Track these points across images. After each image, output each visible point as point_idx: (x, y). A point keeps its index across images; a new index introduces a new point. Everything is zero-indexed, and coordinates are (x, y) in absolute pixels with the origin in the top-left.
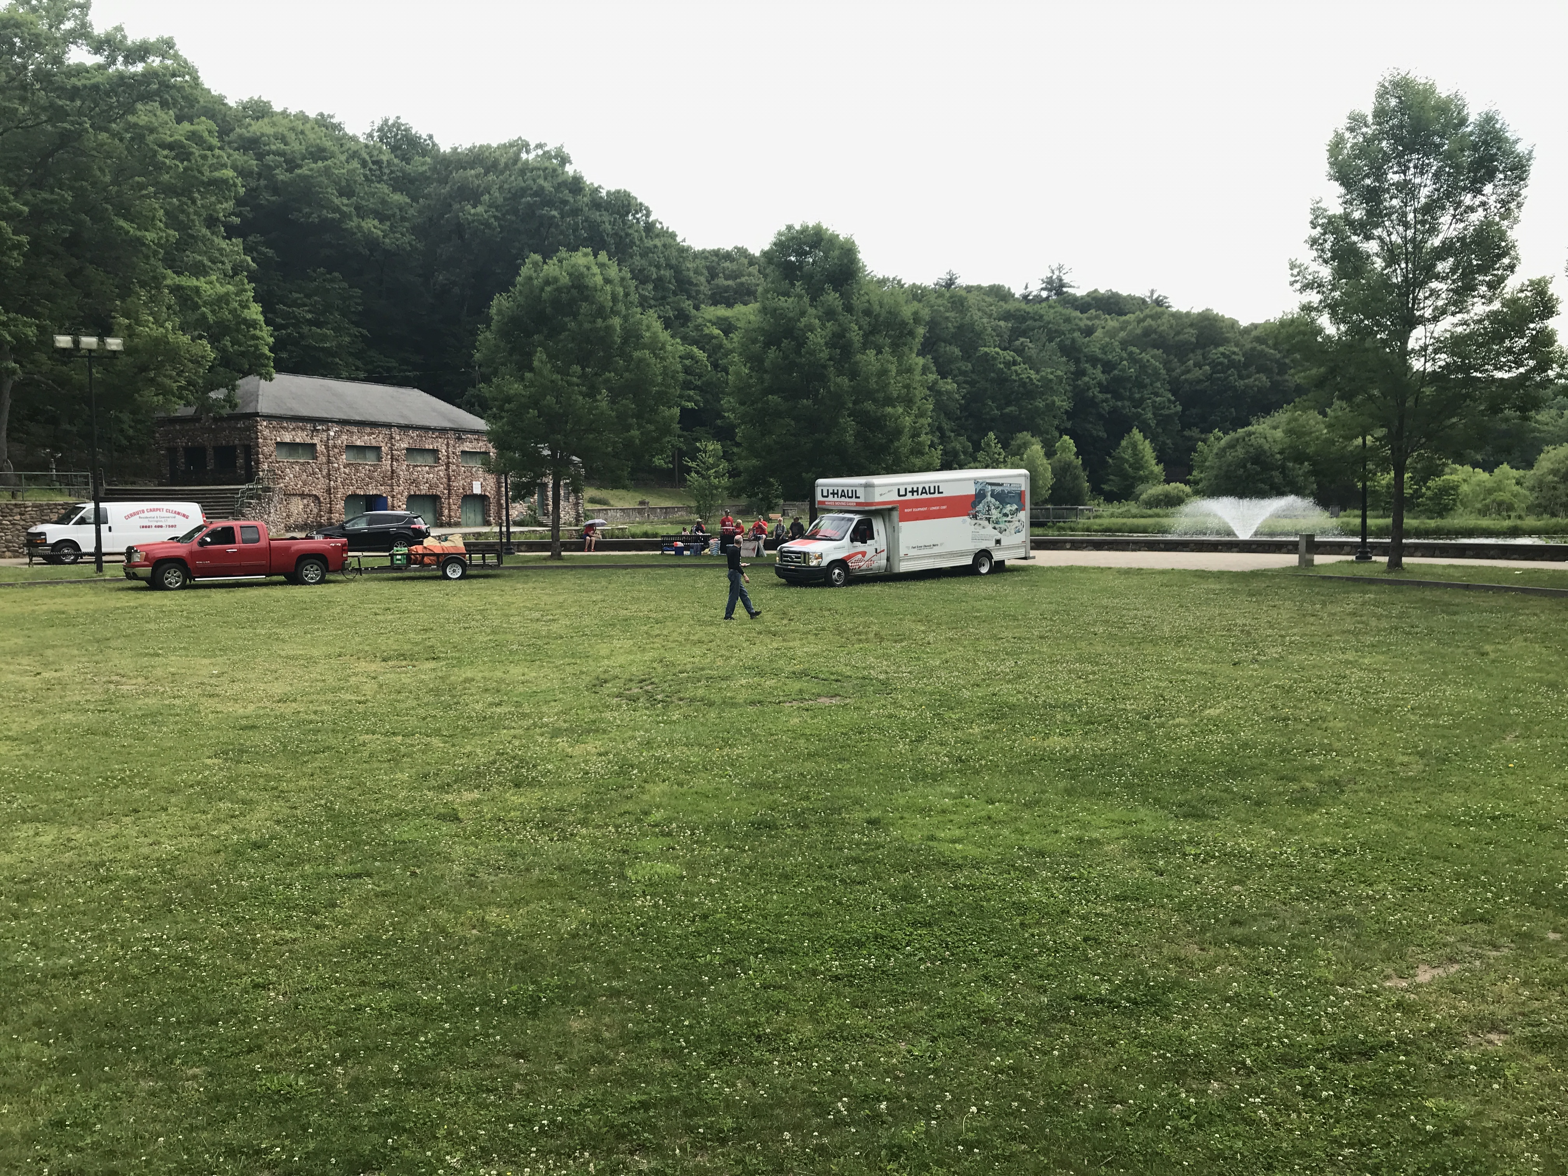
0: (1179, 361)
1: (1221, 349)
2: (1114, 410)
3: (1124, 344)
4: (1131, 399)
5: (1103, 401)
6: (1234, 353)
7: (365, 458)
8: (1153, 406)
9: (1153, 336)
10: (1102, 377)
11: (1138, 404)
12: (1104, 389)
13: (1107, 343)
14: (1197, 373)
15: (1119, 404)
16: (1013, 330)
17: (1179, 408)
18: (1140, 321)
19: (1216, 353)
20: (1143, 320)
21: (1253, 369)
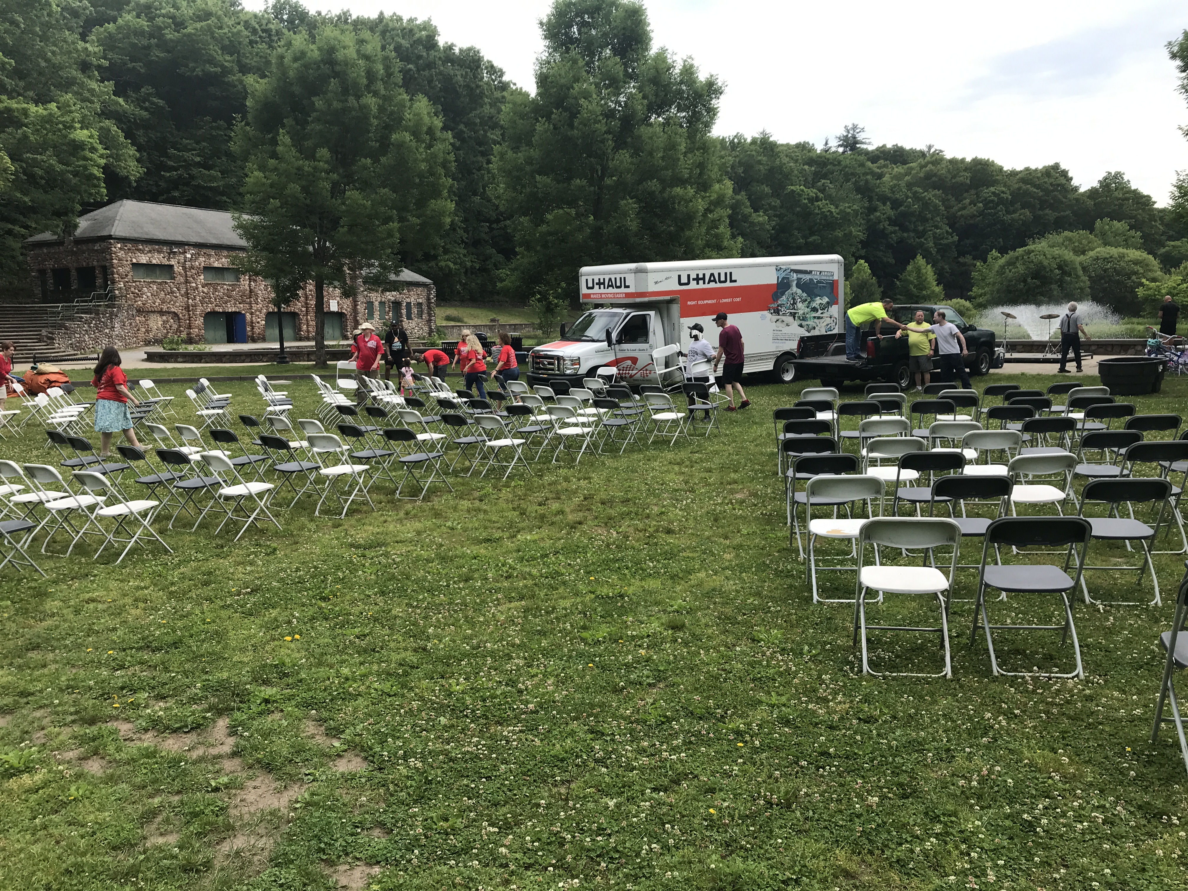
0: (956, 199)
1: (992, 189)
2: (901, 241)
3: (909, 185)
4: (915, 231)
5: (892, 233)
6: (1003, 192)
7: (224, 280)
8: (934, 237)
9: (934, 179)
10: (891, 213)
11: (921, 234)
12: (892, 222)
13: (895, 185)
14: (972, 210)
15: (905, 235)
16: (816, 174)
17: (956, 238)
18: (922, 167)
19: (987, 192)
20: (925, 166)
21: (1018, 205)
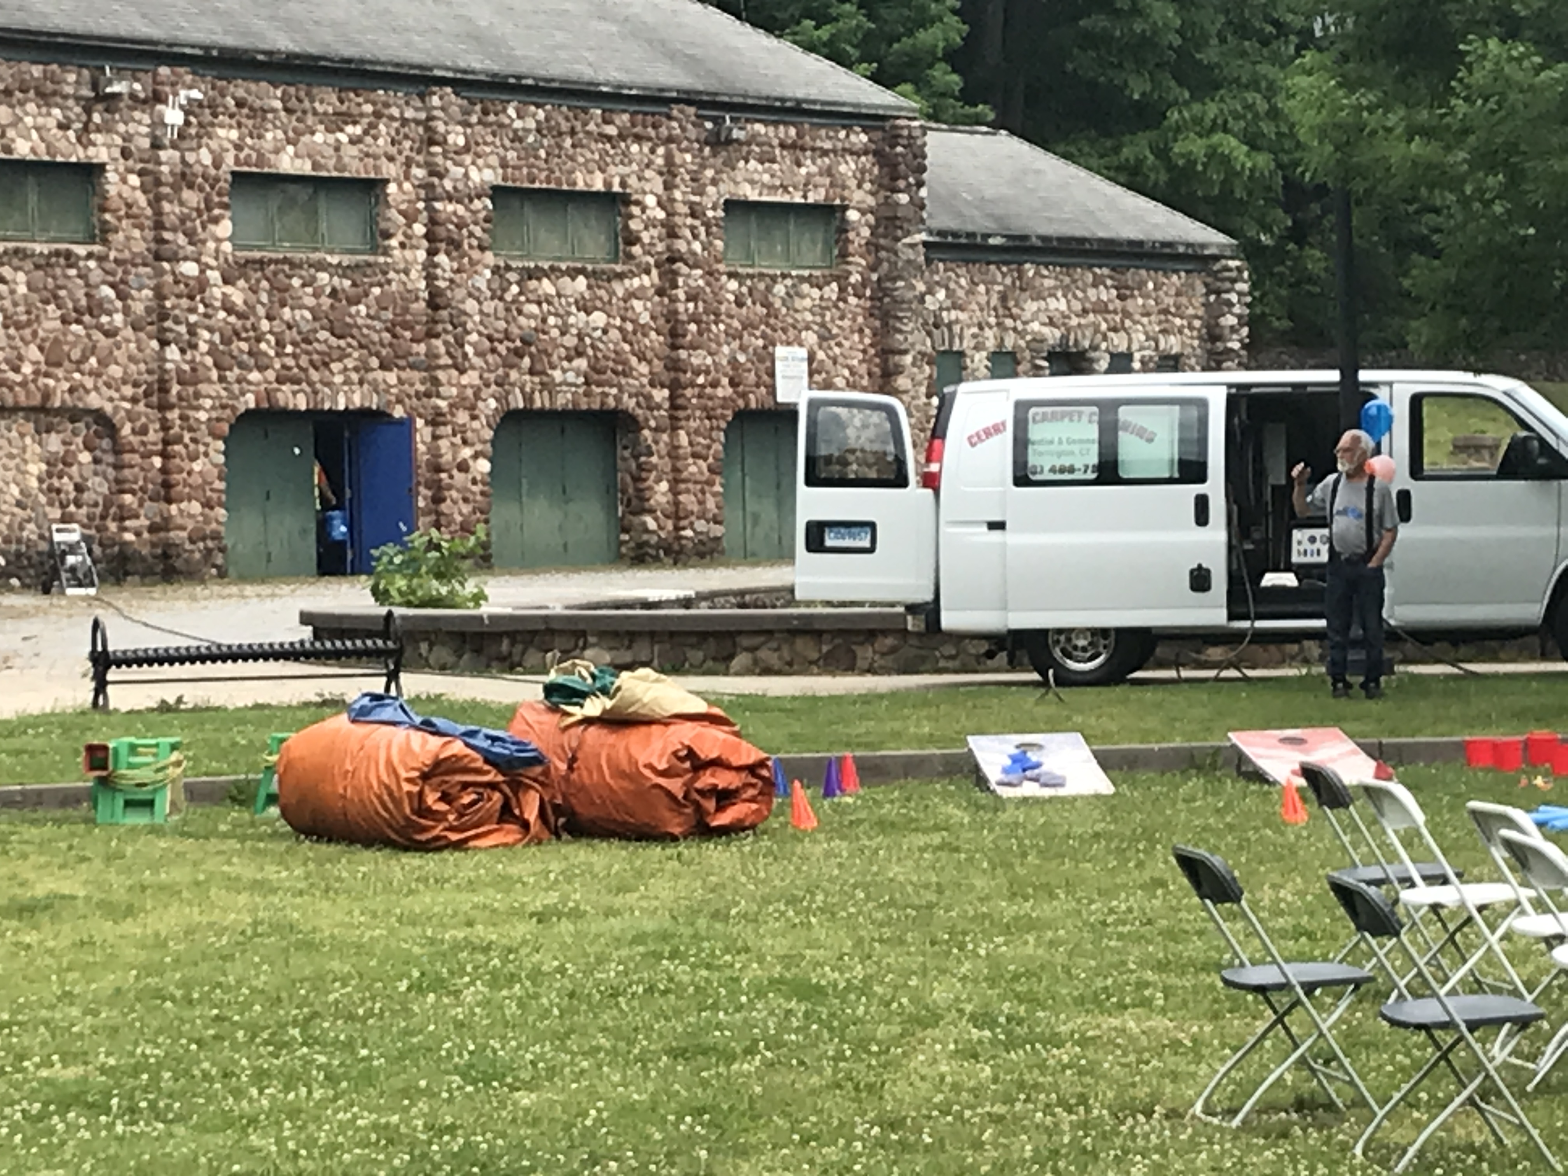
7: (314, 241)
